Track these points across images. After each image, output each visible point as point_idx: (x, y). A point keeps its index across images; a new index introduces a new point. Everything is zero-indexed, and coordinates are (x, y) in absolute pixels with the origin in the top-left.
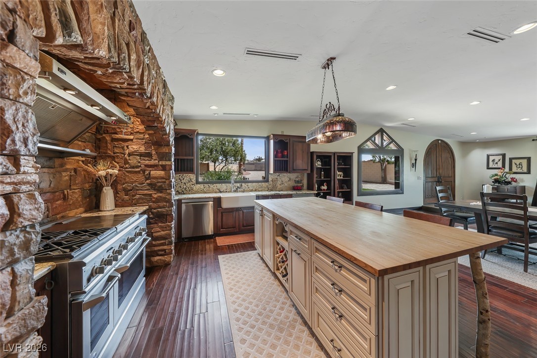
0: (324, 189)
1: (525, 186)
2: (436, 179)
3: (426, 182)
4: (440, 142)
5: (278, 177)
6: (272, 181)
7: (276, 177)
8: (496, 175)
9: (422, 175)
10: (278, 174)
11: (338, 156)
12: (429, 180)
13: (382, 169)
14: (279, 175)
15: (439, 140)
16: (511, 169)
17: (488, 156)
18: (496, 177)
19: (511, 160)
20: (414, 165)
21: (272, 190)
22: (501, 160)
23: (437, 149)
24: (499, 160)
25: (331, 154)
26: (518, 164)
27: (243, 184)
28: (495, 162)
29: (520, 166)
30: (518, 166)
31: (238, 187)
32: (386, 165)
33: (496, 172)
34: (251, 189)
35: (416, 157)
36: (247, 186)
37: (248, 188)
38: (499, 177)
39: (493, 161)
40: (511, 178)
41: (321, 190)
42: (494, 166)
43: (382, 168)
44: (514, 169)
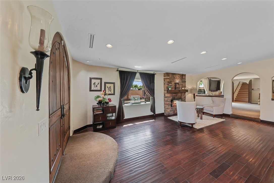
17: (91, 79)
19: (105, 83)
24: (98, 83)
26: (109, 87)
28: (96, 85)
29: (110, 89)
30: (109, 89)
38: (101, 99)
40: (108, 99)
42: (95, 89)
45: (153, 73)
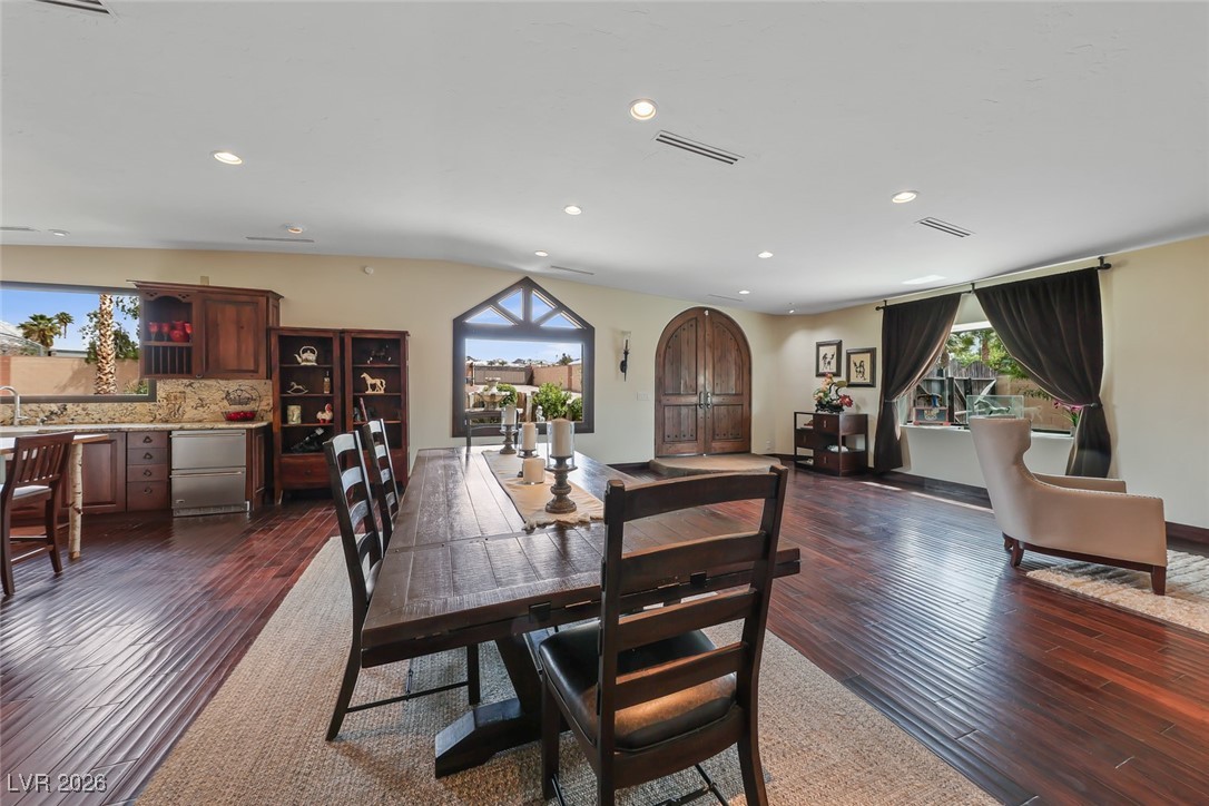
0: (324, 420)
1: (866, 416)
4: (707, 313)
5: (188, 390)
6: (167, 398)
7: (181, 388)
9: (649, 390)
10: (186, 381)
11: (353, 339)
14: (190, 385)
15: (705, 309)
17: (818, 347)
18: (820, 395)
19: (849, 355)
21: (167, 422)
22: (836, 356)
23: (701, 329)
24: (832, 357)
25: (331, 335)
26: (858, 364)
27: (69, 406)
29: (862, 369)
30: (858, 370)
31: (52, 413)
34: (96, 417)
35: (626, 347)
36: (84, 409)
37: (88, 414)
38: (824, 395)
39: (825, 357)
41: (318, 421)
42: (826, 370)
45: (1091, 262)
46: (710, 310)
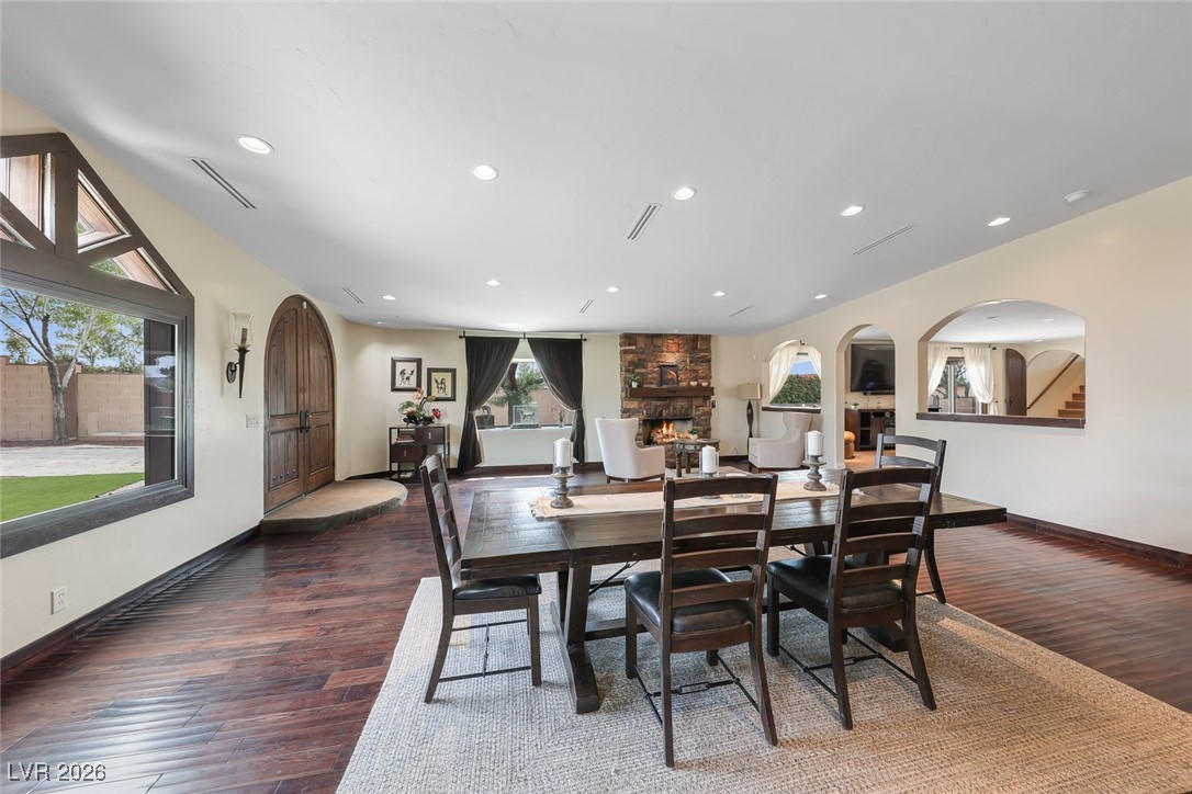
1: (449, 425)
2: (295, 421)
3: (270, 434)
4: (305, 305)
8: (409, 404)
9: (259, 410)
12: (280, 425)
13: (56, 391)
15: (303, 299)
16: (429, 393)
17: (394, 362)
18: (410, 409)
19: (430, 371)
20: (234, 371)
22: (415, 373)
23: (299, 326)
24: (413, 373)
26: (439, 381)
28: (406, 376)
29: (443, 386)
30: (440, 386)
32: (75, 376)
33: (410, 397)
35: (244, 340)
38: (415, 409)
39: (403, 372)
40: (434, 410)
42: (404, 386)
43: (54, 384)
44: (435, 393)
45: (576, 336)
46: (309, 303)
